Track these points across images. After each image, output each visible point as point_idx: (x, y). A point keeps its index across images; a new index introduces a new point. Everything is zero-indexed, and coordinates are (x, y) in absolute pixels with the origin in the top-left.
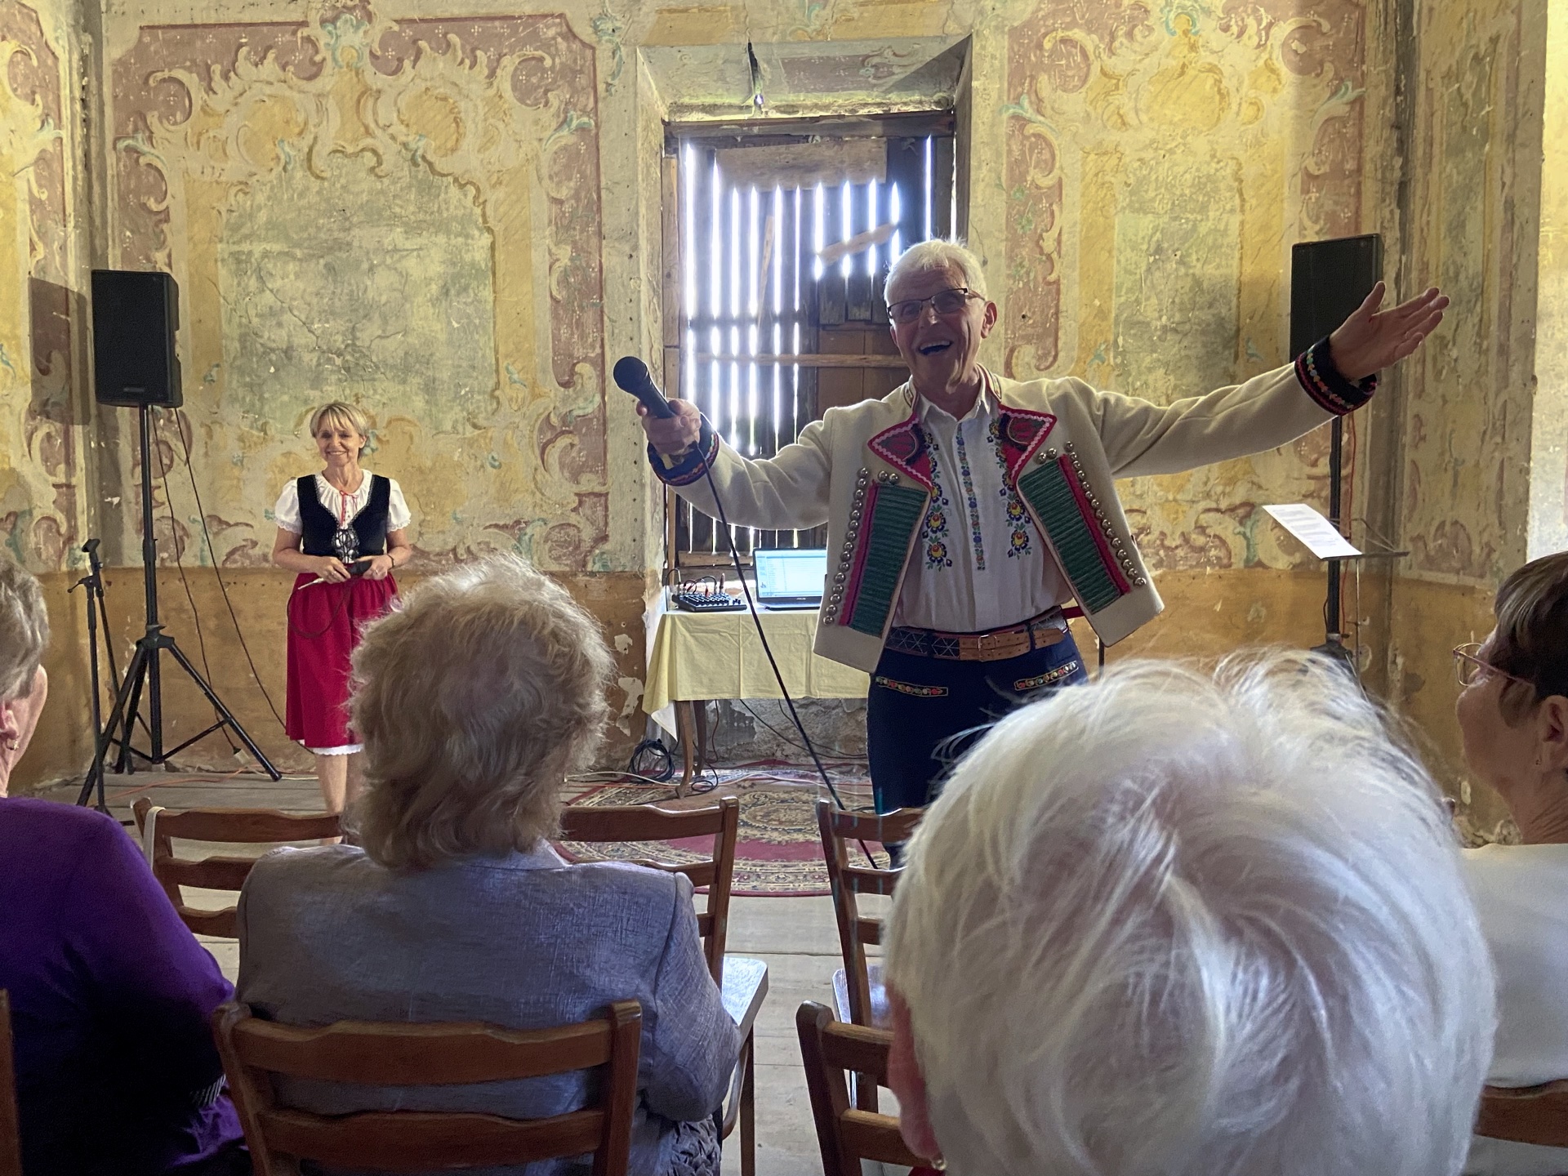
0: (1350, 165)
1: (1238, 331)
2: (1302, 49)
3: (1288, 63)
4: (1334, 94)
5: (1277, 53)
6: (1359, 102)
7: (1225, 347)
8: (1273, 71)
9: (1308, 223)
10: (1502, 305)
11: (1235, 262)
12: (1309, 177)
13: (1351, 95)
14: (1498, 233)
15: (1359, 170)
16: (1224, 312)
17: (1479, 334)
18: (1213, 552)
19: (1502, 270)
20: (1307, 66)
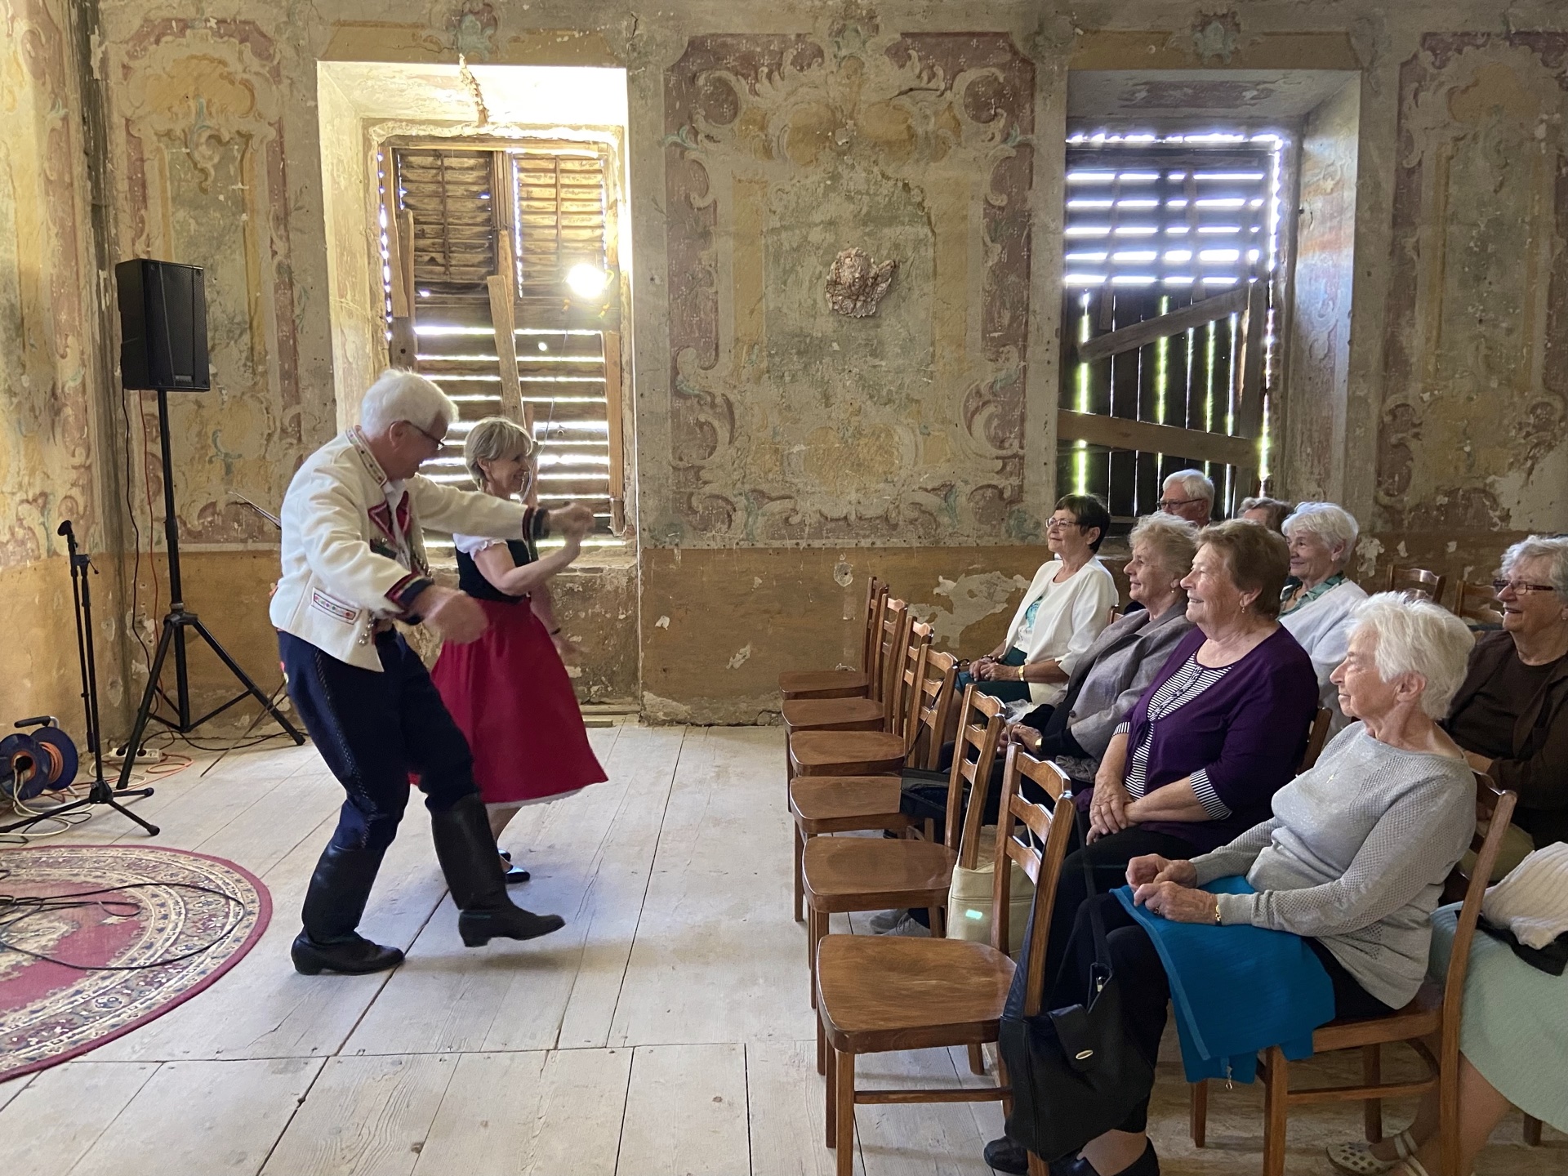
0: (67, 179)
1: (23, 319)
2: (33, 54)
3: (26, 60)
4: (53, 107)
5: (19, 49)
6: (65, 119)
7: (18, 336)
8: (19, 65)
9: (51, 226)
10: (282, 344)
11: (14, 248)
12: (48, 181)
13: (62, 112)
14: (270, 288)
15: (71, 184)
16: (13, 301)
17: (250, 358)
18: (29, 545)
19: (280, 318)
20: (38, 74)
